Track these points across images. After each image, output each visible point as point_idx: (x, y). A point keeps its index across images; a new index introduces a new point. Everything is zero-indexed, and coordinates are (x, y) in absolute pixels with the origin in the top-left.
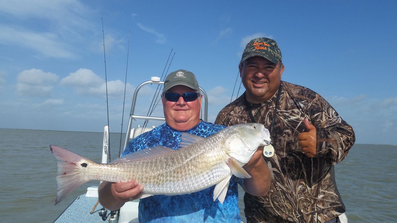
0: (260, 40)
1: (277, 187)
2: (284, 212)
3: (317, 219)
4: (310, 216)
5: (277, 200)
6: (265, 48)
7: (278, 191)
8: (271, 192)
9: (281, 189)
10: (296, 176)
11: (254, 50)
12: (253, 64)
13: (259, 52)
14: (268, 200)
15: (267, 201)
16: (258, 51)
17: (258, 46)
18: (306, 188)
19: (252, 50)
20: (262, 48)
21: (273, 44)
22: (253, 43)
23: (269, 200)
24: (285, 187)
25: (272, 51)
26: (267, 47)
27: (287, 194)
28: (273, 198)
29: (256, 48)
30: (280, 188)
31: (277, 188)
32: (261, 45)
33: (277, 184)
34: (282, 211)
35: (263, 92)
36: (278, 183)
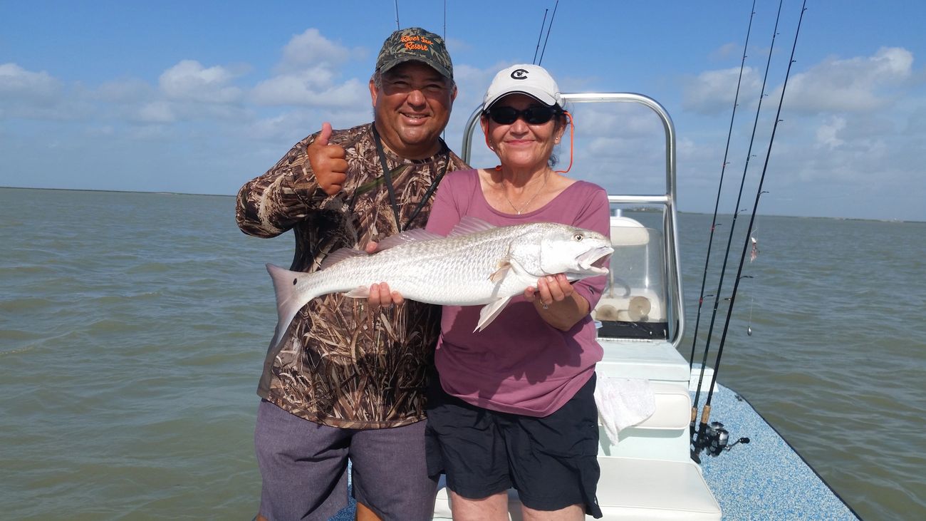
0: (413, 31)
1: (379, 322)
2: (370, 371)
3: (412, 403)
4: (405, 394)
5: (367, 345)
6: (425, 47)
7: (375, 330)
8: (362, 330)
9: (383, 329)
10: (417, 311)
11: (403, 50)
12: (402, 77)
13: (415, 53)
14: (349, 341)
15: (346, 343)
16: (411, 53)
17: (412, 43)
18: (423, 340)
19: (399, 50)
20: (419, 47)
21: (439, 42)
22: (400, 37)
23: (351, 343)
24: (392, 327)
25: (437, 54)
26: (428, 45)
27: (389, 341)
28: (362, 340)
29: (408, 46)
30: (383, 326)
31: (377, 324)
32: (416, 42)
33: (380, 317)
34: (366, 368)
35: (423, 134)
36: (382, 315)
